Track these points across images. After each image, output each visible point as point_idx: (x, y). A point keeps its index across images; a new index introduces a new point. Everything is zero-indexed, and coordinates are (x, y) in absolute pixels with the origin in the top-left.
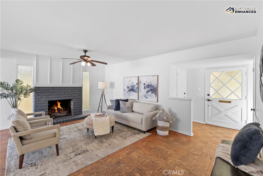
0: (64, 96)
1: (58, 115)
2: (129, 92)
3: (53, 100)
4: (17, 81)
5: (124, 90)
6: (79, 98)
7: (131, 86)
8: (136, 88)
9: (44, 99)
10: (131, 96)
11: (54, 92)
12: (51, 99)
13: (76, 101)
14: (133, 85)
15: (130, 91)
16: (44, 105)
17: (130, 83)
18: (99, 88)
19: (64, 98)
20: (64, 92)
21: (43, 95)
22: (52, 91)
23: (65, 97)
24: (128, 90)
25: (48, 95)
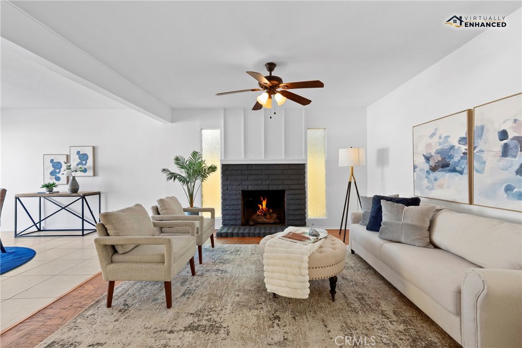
0: (268, 182)
1: (260, 220)
2: (433, 175)
3: (249, 189)
4: (195, 154)
5: (415, 167)
6: (297, 189)
7: (438, 153)
8: (459, 158)
9: (234, 187)
10: (441, 187)
11: (250, 174)
12: (245, 188)
13: (292, 196)
14: (446, 146)
15: (433, 169)
16: (235, 197)
17: (436, 139)
18: (339, 166)
19: (267, 186)
20: (268, 175)
21: (234, 180)
22: (247, 172)
23: (269, 185)
24: (427, 167)
25: (241, 180)
